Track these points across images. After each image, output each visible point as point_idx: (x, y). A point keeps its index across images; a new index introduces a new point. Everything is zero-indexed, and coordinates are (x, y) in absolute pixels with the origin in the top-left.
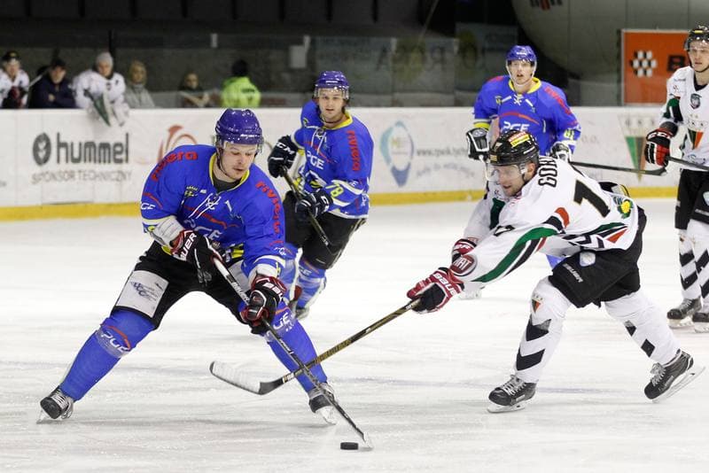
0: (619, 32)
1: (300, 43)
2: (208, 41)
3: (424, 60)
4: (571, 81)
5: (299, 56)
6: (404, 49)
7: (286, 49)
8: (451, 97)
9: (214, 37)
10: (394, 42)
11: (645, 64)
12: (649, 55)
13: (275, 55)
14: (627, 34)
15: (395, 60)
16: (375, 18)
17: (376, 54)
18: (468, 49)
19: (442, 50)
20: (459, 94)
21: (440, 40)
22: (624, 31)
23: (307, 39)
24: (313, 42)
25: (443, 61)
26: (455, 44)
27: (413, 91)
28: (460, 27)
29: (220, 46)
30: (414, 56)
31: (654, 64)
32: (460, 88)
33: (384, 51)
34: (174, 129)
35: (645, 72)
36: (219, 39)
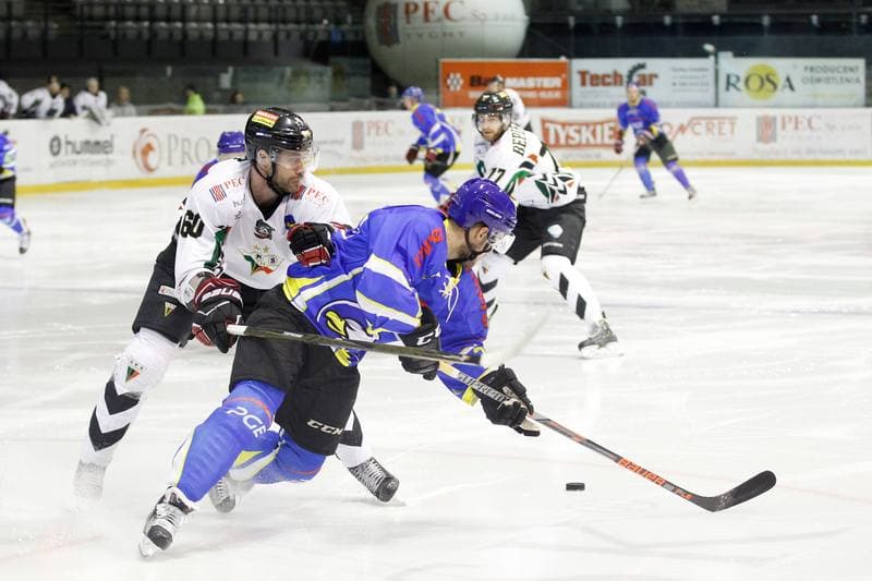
0: (437, 62)
1: (226, 71)
2: (164, 73)
3: (309, 82)
5: (226, 80)
6: (296, 75)
7: (217, 77)
8: (326, 106)
9: (169, 70)
10: (288, 71)
11: (455, 82)
12: (458, 75)
13: (210, 81)
14: (444, 64)
15: (290, 82)
16: (276, 52)
17: (277, 79)
18: (338, 74)
19: (321, 75)
20: (334, 104)
21: (319, 68)
22: (441, 60)
23: (231, 69)
24: (235, 71)
25: (320, 82)
26: (329, 71)
28: (333, 59)
29: (174, 75)
30: (303, 79)
31: (461, 82)
32: (333, 99)
33: (282, 76)
34: (143, 131)
35: (455, 87)
36: (173, 71)
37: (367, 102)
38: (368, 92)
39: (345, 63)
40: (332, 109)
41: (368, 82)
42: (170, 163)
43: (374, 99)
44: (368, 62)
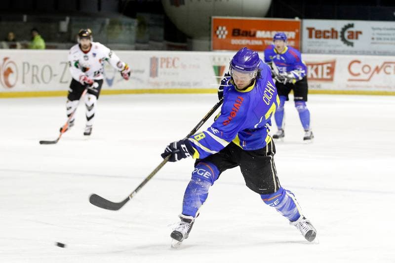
0: (210, 18)
1: (64, 20)
2: (21, 19)
3: (121, 29)
4: (188, 40)
5: (64, 26)
6: (113, 24)
7: (57, 22)
8: (133, 46)
9: (25, 18)
10: (108, 21)
11: (222, 32)
12: (224, 28)
13: (53, 26)
14: (215, 19)
15: (109, 29)
16: (99, 9)
17: (98, 27)
18: (142, 25)
19: (130, 24)
20: (138, 45)
21: (126, 19)
22: (213, 17)
23: (68, 19)
24: (70, 20)
25: (130, 29)
26: (135, 22)
27: (116, 43)
28: (138, 14)
29: (28, 21)
30: (117, 27)
31: (226, 33)
32: (137, 42)
33: (103, 24)
34: (6, 59)
35: (222, 36)
36: (27, 18)
37: (160, 44)
38: (162, 38)
39: (147, 17)
40: (137, 49)
41: (161, 31)
42: (23, 82)
43: (166, 42)
44: (162, 17)
